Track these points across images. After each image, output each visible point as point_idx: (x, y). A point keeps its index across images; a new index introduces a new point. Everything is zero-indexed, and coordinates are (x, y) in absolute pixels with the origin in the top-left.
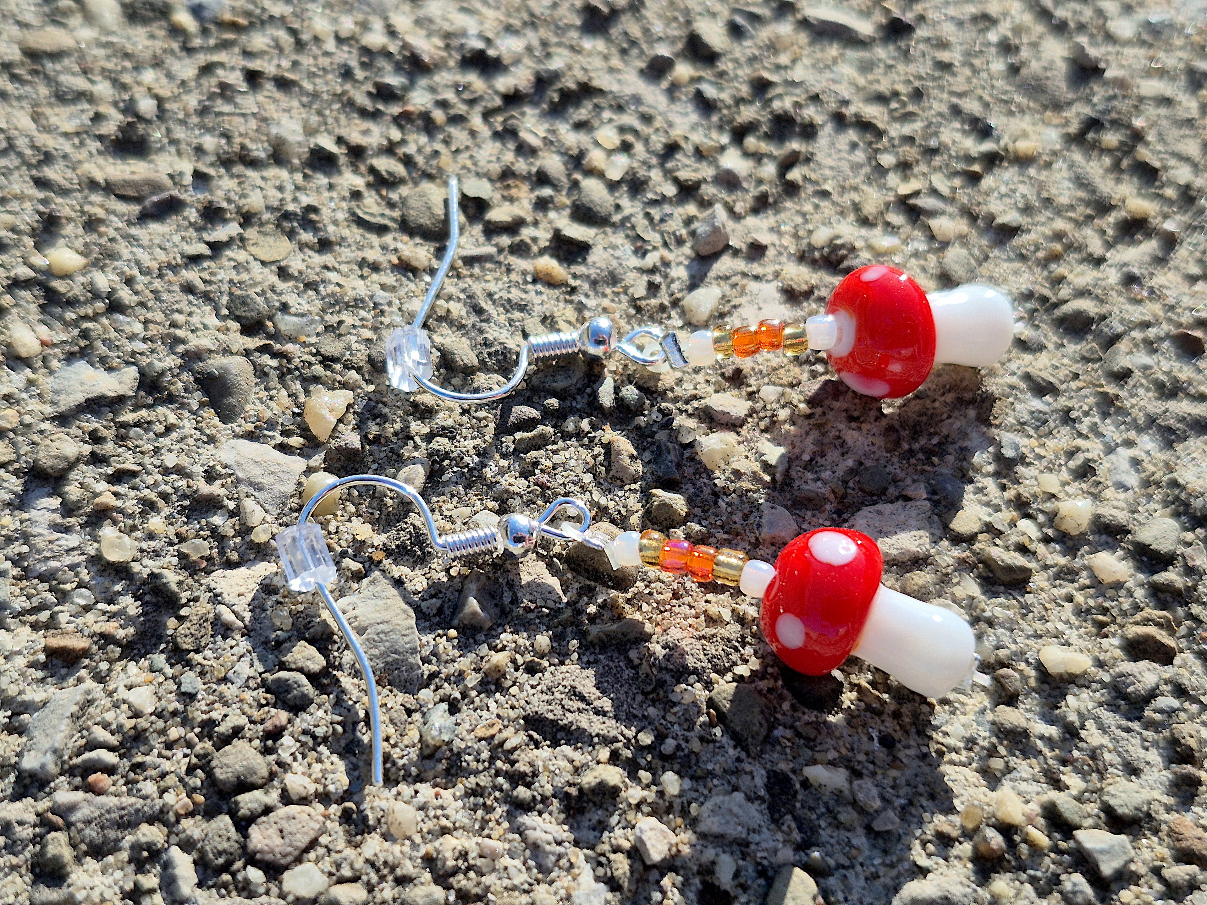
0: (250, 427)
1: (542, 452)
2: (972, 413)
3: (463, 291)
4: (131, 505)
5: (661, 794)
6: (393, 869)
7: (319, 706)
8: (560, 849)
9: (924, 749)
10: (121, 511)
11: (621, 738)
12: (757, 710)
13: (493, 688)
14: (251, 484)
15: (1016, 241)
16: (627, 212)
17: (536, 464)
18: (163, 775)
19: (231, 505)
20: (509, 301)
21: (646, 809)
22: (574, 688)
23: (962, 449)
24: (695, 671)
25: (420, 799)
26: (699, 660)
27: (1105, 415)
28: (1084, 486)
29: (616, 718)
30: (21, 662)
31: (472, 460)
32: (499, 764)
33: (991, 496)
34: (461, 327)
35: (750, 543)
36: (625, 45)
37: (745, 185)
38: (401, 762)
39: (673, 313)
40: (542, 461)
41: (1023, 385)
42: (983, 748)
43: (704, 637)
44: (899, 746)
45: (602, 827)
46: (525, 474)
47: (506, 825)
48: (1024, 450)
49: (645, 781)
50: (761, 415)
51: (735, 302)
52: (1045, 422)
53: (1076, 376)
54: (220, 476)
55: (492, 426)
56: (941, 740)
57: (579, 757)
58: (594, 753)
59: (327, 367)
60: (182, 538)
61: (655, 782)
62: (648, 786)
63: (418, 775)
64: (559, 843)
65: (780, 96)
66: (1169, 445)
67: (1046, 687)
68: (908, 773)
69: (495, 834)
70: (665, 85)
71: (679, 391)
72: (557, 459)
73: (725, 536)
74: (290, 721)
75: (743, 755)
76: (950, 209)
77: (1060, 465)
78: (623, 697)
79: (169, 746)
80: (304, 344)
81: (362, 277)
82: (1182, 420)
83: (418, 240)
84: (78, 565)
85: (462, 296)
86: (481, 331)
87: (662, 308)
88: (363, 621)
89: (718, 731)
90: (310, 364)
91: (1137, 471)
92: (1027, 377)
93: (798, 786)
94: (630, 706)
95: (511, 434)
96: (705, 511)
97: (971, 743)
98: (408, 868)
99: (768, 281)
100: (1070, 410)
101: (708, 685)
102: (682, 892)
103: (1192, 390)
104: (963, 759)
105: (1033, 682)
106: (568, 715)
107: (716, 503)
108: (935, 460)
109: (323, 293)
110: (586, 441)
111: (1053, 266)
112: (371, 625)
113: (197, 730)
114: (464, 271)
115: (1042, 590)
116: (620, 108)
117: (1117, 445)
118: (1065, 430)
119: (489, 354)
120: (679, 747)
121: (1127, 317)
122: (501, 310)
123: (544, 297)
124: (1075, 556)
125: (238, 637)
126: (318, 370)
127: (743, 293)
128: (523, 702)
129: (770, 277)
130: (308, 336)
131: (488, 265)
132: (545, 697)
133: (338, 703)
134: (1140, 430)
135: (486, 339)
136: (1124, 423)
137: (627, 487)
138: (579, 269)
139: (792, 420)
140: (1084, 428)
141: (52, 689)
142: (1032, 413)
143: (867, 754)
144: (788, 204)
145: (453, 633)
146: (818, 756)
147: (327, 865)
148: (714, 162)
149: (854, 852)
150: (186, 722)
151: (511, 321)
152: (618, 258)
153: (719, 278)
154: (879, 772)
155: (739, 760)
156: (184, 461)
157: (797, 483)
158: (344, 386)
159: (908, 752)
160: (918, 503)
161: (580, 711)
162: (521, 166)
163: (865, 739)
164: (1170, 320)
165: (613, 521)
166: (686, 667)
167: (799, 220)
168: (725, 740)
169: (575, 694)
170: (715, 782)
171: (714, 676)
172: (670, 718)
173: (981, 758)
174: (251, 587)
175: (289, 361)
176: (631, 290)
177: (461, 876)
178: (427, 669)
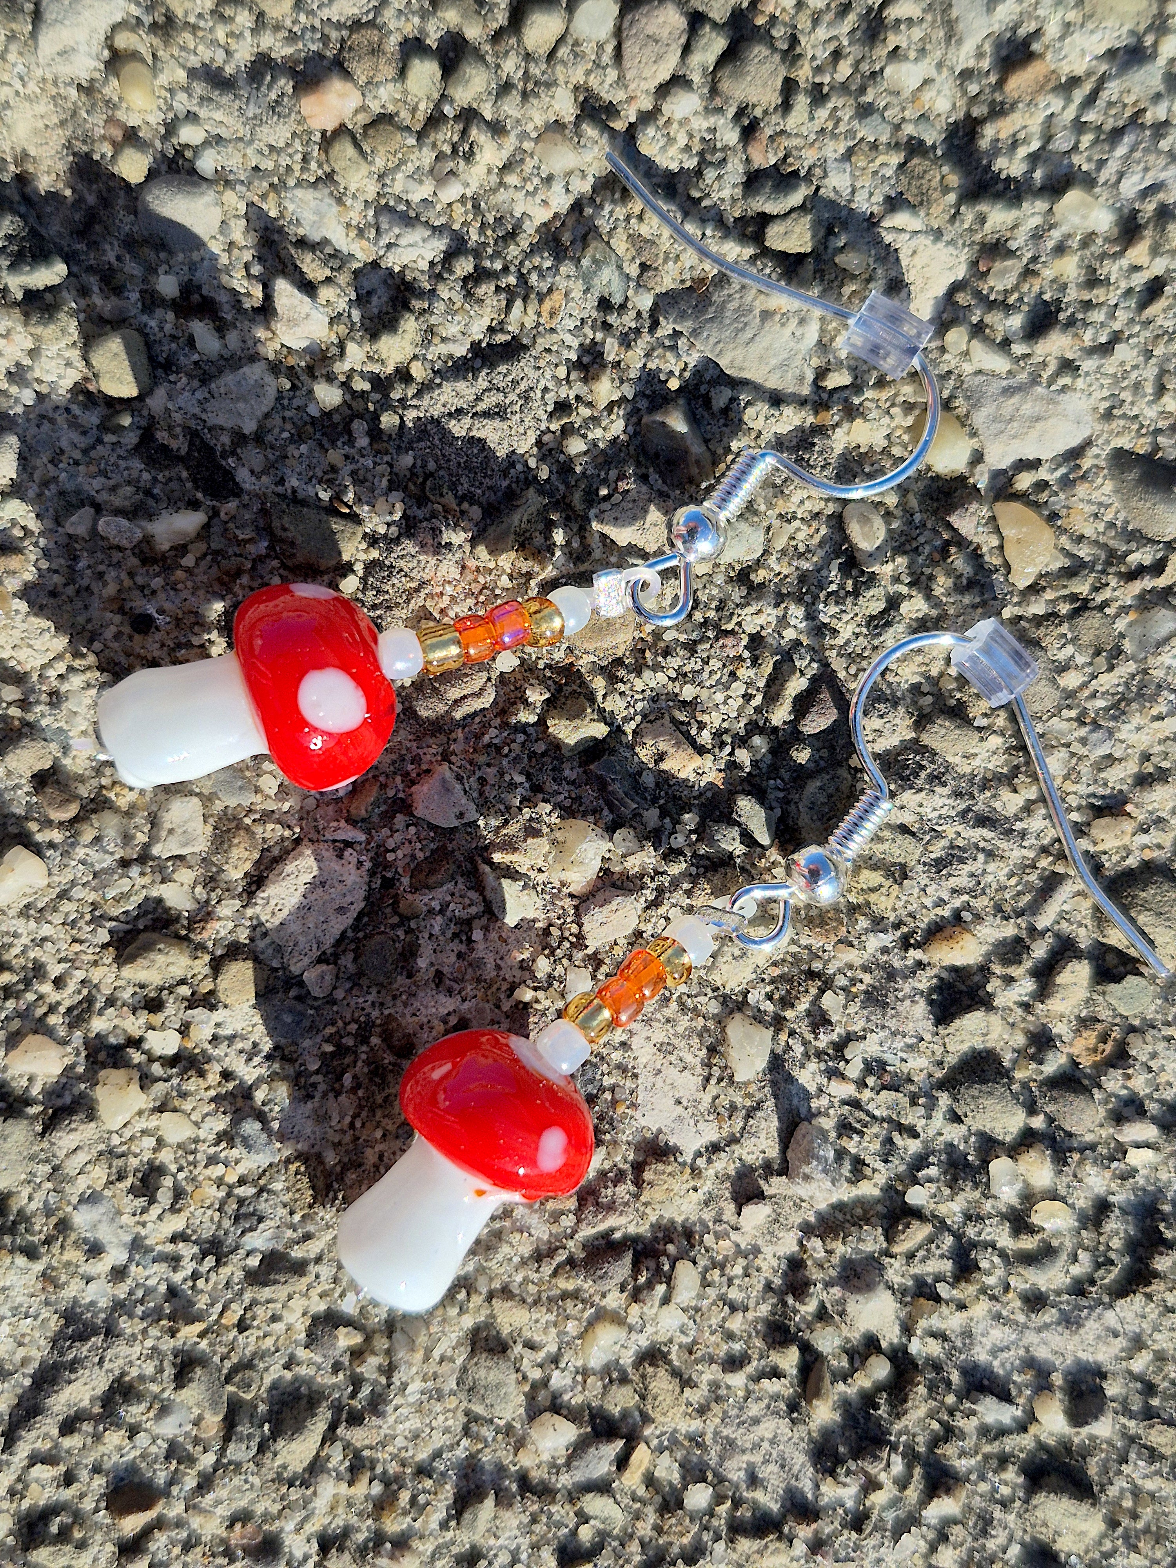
0: (1086, 463)
1: (761, 684)
2: (331, 1159)
3: (1023, 834)
4: (1112, 269)
5: (330, 378)
6: (525, 95)
7: (734, 200)
8: (384, 241)
9: (97, 646)
10: (1116, 256)
11: (415, 402)
12: (299, 540)
13: (586, 360)
14: (1019, 389)
15: (448, 1491)
16: (939, 1119)
17: (755, 662)
18: (816, 21)
19: (1018, 349)
20: (962, 861)
21: (334, 350)
22: (504, 419)
23: (309, 1097)
24: (397, 541)
25: (558, 187)
26: (402, 557)
27: (173, 1292)
28: (134, 1162)
29: (436, 422)
30: (1052, 30)
31: (827, 613)
32: (512, 280)
33: (232, 1052)
34: (985, 785)
35: (454, 753)
36: (1155, 1402)
37: (836, 1292)
38: (608, 208)
39: (768, 1006)
40: (751, 673)
41: (297, 1253)
42: (38, 702)
43: (417, 590)
44: (127, 629)
45: (362, 300)
46: (756, 641)
47: (456, 227)
48: (235, 1153)
49: (357, 378)
50: (566, 944)
51: (713, 1089)
52: (237, 1219)
53: (242, 1326)
54: (1058, 374)
55: (842, 675)
56: (89, 675)
57: (438, 349)
58: (428, 366)
59: (1073, 598)
60: (1028, 273)
61: (346, 386)
62: (349, 377)
63: (581, 211)
64: (389, 246)
65: (903, 1484)
66: (70, 1316)
67: (14, 830)
68: (96, 603)
69: (458, 209)
70: (1057, 1379)
71: (678, 897)
72: (738, 688)
73: (486, 739)
74: (748, 161)
75: (280, 489)
76: (565, 1480)
77: (180, 1169)
78: (448, 450)
79: (837, 55)
80: (1124, 610)
81: (1146, 757)
82: (74, 1365)
83: (1132, 862)
84: (1099, 169)
85: (1018, 826)
86: (957, 794)
87: (787, 1002)
88: (773, 326)
89: (325, 496)
90: (1096, 589)
91: (85, 1241)
92: (299, 1268)
93: (199, 495)
94: (433, 447)
95: (814, 680)
96: (532, 755)
97: (56, 698)
98: (510, 107)
99: (699, 1154)
100: (219, 1263)
101: (373, 540)
102: (234, 292)
103: (88, 1427)
104: (52, 673)
105: (33, 826)
106: (486, 385)
107: (529, 777)
108: (329, 1048)
109: (1165, 693)
110: (728, 739)
111: (377, 1489)
112: (761, 327)
113: (826, 89)
114: (1044, 862)
115: (95, 963)
116: (1079, 1289)
117: (130, 1259)
118: (207, 1232)
119: (922, 767)
120: (351, 442)
121: (237, 1481)
122: (960, 843)
123: (928, 902)
124: (87, 1043)
125: (876, 209)
126: (1082, 587)
127: (714, 1109)
128: (542, 363)
129: (701, 1162)
130: (1131, 624)
131: (1027, 898)
132: (523, 386)
133: (720, 221)
134: (119, 1307)
135: (944, 784)
136: (142, 1302)
137: (638, 718)
138: (924, 981)
139: (526, 967)
140: (187, 1251)
141: (996, 28)
142: (260, 1220)
143: (154, 592)
144: (764, 1310)
145: (674, 384)
146: (202, 547)
147: (589, 49)
148: (900, 1293)
149: (93, 469)
150: (844, 88)
151: (939, 835)
152: (894, 1034)
153: (758, 1107)
154: (127, 582)
155: (281, 481)
156: (1111, 365)
157: (461, 886)
158: (1035, 589)
159: (113, 629)
160: (306, 961)
161: (478, 399)
162: (1113, 1082)
163: (167, 606)
164: (179, 1524)
165: (619, 662)
166: (410, 536)
167: (734, 1294)
168: (311, 491)
169: (499, 413)
170: (286, 435)
171: (374, 554)
172: (383, 468)
173: (33, 691)
174: (913, 272)
175: (1120, 575)
176: (842, 997)
177: (456, 138)
178: (666, 328)
